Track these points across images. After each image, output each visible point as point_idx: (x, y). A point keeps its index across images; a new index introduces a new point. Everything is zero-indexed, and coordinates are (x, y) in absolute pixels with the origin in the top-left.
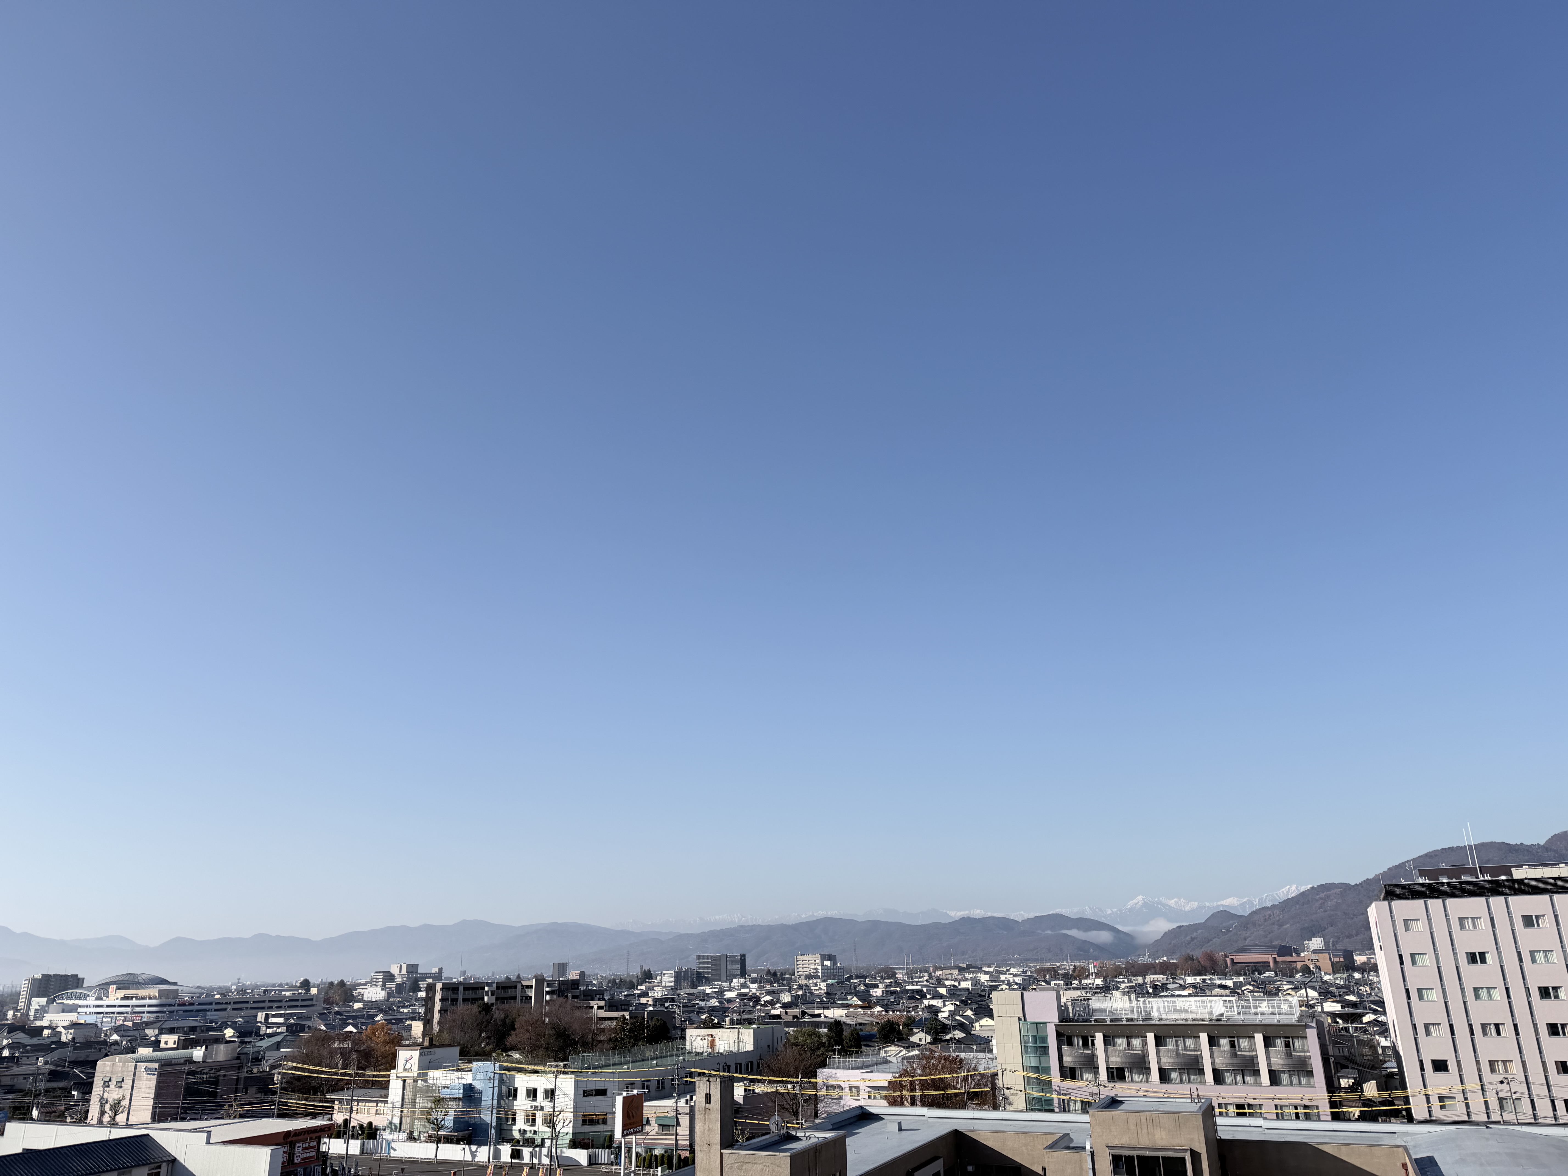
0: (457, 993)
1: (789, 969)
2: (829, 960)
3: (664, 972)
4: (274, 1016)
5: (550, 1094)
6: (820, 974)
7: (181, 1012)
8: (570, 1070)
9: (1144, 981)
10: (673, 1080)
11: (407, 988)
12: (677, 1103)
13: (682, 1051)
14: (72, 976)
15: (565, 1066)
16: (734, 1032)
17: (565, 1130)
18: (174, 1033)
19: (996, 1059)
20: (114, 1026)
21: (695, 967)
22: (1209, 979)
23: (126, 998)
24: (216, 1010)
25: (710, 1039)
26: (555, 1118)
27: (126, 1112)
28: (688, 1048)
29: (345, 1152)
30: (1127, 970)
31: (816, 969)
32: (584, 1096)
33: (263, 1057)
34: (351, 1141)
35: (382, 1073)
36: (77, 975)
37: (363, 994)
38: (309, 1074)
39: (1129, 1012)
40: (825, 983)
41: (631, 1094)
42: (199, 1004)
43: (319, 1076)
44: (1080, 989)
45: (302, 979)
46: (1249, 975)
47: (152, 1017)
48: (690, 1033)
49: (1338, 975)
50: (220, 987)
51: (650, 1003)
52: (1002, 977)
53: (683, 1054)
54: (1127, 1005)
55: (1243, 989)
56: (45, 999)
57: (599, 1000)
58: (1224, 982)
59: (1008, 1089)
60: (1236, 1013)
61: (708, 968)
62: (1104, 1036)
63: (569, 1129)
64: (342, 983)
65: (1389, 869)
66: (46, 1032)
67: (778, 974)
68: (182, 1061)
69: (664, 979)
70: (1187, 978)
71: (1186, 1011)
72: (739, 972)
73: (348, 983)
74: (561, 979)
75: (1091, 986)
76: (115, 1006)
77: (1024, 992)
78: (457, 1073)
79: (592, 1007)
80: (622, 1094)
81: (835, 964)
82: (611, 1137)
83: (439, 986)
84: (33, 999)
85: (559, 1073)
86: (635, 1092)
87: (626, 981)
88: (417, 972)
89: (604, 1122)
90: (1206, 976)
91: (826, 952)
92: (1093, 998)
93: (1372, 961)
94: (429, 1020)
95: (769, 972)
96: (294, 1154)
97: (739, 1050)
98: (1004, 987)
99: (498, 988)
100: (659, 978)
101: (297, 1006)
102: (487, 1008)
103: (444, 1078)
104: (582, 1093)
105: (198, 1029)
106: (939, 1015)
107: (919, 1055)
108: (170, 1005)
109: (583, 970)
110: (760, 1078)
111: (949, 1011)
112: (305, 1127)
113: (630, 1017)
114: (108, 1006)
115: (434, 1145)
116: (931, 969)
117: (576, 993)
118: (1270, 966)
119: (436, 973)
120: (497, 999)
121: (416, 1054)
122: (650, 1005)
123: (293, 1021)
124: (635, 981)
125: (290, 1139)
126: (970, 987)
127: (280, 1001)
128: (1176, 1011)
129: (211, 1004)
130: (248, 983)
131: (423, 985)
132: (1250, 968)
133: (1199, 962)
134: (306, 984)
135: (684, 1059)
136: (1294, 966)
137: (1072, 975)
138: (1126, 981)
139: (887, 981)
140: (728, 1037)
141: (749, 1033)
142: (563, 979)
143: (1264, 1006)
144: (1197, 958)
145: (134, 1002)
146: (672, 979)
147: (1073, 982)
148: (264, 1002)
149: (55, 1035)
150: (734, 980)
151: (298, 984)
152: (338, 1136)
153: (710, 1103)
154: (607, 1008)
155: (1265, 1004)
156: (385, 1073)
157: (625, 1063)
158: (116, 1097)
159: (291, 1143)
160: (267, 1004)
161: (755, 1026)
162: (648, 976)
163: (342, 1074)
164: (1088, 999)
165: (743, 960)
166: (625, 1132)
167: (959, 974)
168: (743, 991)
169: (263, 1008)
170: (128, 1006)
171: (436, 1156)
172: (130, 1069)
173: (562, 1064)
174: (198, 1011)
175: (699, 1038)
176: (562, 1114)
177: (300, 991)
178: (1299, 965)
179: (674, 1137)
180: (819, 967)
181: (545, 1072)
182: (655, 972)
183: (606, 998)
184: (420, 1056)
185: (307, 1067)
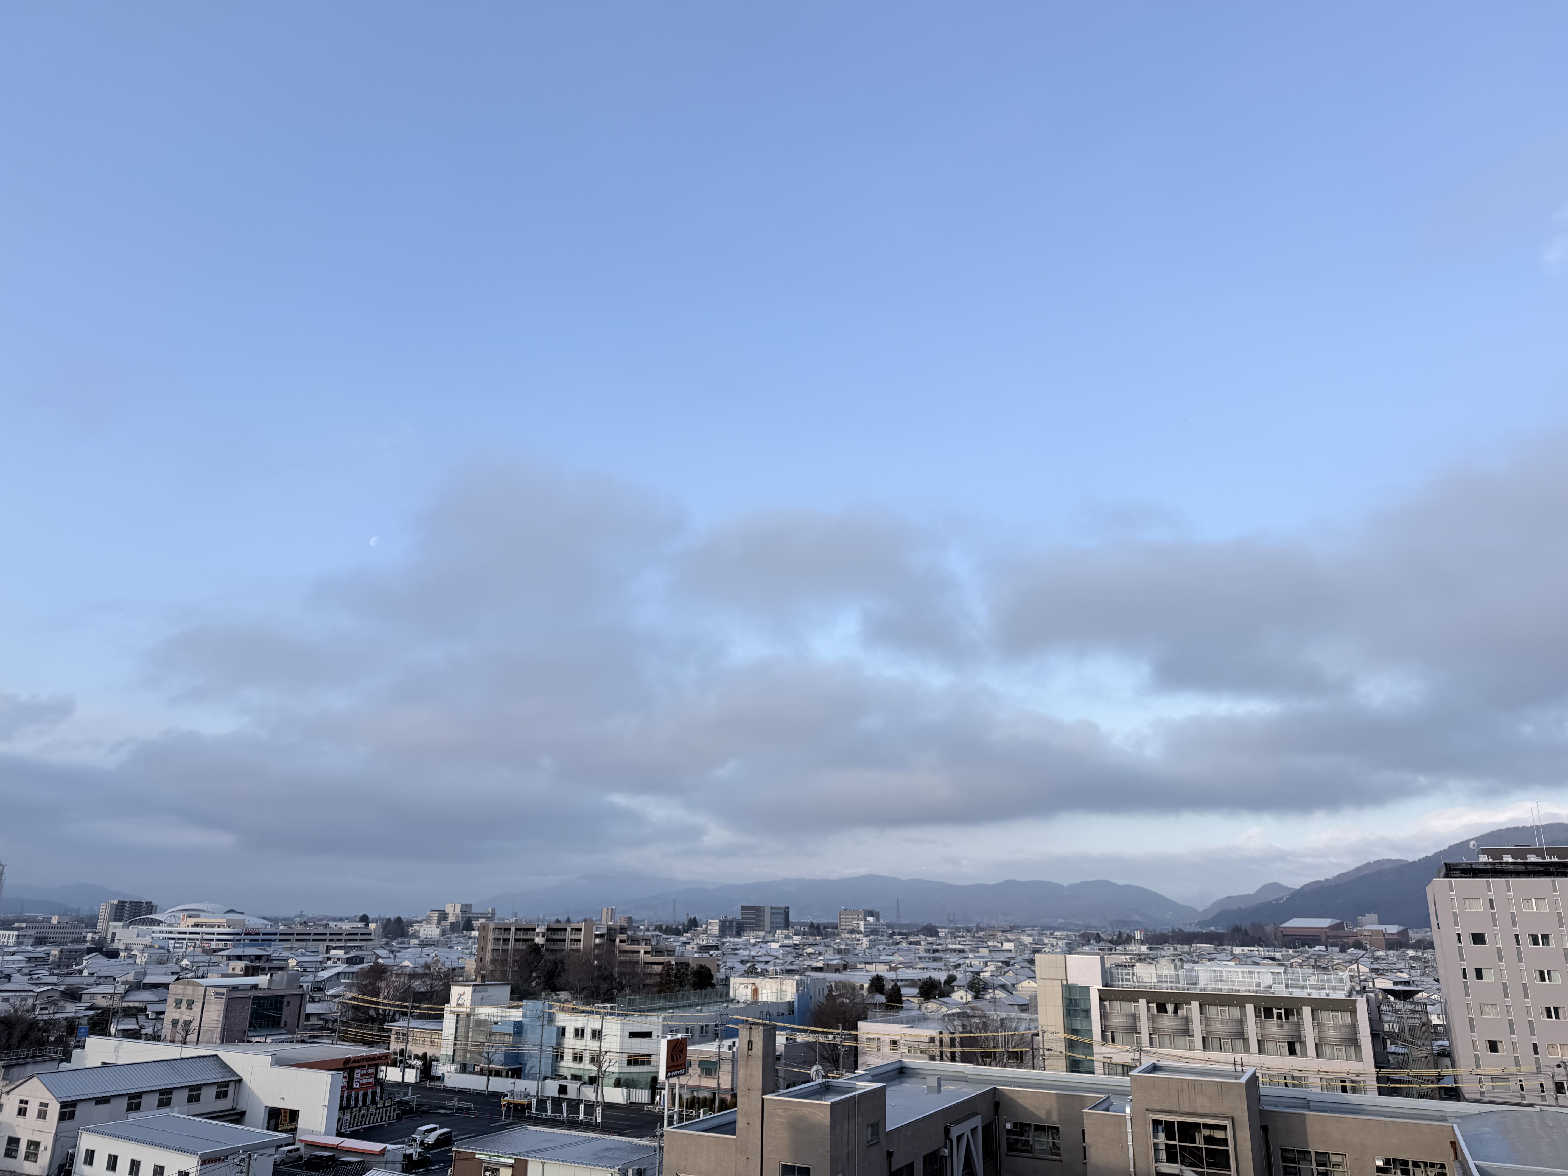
0: (509, 934)
1: (831, 923)
2: (872, 916)
3: (710, 921)
4: (335, 948)
5: (597, 1035)
6: (862, 928)
7: (248, 942)
8: (617, 1012)
9: (1190, 949)
10: (716, 1026)
11: (461, 927)
12: (719, 1048)
13: (725, 997)
14: (146, 903)
15: (612, 1008)
16: (776, 982)
17: (611, 1069)
18: (241, 960)
19: (1038, 1020)
20: (185, 952)
21: (739, 917)
22: (1258, 951)
23: (196, 925)
24: (280, 940)
25: (753, 987)
26: (602, 1057)
27: (197, 1033)
28: (731, 995)
29: (400, 1080)
30: (1173, 937)
31: (858, 924)
32: (630, 1037)
33: (325, 986)
34: (407, 1070)
35: (436, 1006)
36: (151, 903)
37: (419, 931)
38: (368, 1005)
39: (1174, 980)
40: (868, 938)
41: (675, 1037)
42: (264, 934)
43: (377, 1007)
44: (1124, 954)
45: (361, 914)
46: (1299, 948)
47: (221, 945)
48: (735, 981)
49: (1391, 952)
50: (284, 919)
51: (695, 950)
52: (1046, 941)
53: (727, 1001)
54: (1173, 973)
55: (1292, 961)
56: (121, 924)
57: (646, 944)
58: (1272, 954)
59: (1048, 1050)
60: (1284, 985)
61: (753, 918)
62: (1148, 1003)
63: (615, 1069)
64: (399, 920)
65: (1450, 847)
66: (122, 954)
67: (822, 927)
68: (249, 987)
69: (709, 927)
70: (1234, 948)
71: (1232, 981)
72: (782, 925)
73: (405, 920)
74: (610, 923)
75: (1137, 952)
76: (186, 933)
77: (1067, 956)
78: (508, 1010)
79: (639, 952)
80: (666, 1037)
81: (878, 920)
82: (655, 1079)
83: (492, 926)
84: (110, 923)
85: (607, 1014)
86: (679, 1036)
87: (672, 928)
88: (470, 913)
89: (649, 1063)
90: (1254, 946)
91: (869, 908)
92: (1138, 964)
93: (1428, 938)
94: (481, 959)
95: (812, 925)
96: (353, 1079)
97: (781, 999)
98: (1047, 950)
99: (548, 929)
100: (704, 926)
101: (356, 940)
102: (536, 949)
103: (496, 1014)
104: (627, 1034)
105: (263, 958)
106: (981, 974)
107: (959, 1014)
108: (238, 934)
109: (630, 915)
110: (801, 1027)
111: (992, 971)
112: (364, 1054)
113: (676, 964)
114: (179, 933)
115: (485, 1078)
116: (974, 929)
117: (624, 937)
118: (1320, 940)
119: (489, 913)
120: (547, 940)
121: (469, 990)
122: (696, 952)
123: (352, 955)
124: (680, 927)
125: (350, 1065)
126: (1013, 948)
127: (341, 934)
128: (1221, 981)
129: (276, 934)
130: (310, 916)
131: (476, 924)
132: (1300, 941)
133: (1246, 933)
134: (365, 919)
135: (727, 1006)
136: (1346, 941)
137: (1116, 941)
138: (1172, 949)
139: (930, 939)
140: (771, 987)
141: (792, 984)
142: (611, 923)
143: (1313, 980)
144: (1245, 929)
145: (204, 929)
146: (717, 927)
147: (1117, 948)
148: (326, 934)
149: (131, 957)
150: (777, 931)
151: (358, 919)
152: (394, 1064)
153: (752, 1049)
154: (654, 954)
155: (1315, 977)
156: (439, 1007)
157: (670, 1008)
158: (187, 1018)
159: (350, 1069)
160: (328, 937)
161: (797, 977)
162: (693, 924)
163: (397, 1006)
164: (1133, 966)
165: (786, 912)
166: (669, 1074)
167: (1002, 935)
168: (787, 942)
169: (325, 940)
170: (199, 933)
171: (487, 1087)
172: (200, 993)
173: (609, 1005)
174: (263, 940)
175: (743, 986)
176: (608, 1054)
177: (359, 926)
178: (1351, 940)
179: (716, 1080)
180: (862, 923)
181: (592, 1012)
182: (700, 920)
183: (653, 944)
184: (472, 993)
185: (366, 998)
